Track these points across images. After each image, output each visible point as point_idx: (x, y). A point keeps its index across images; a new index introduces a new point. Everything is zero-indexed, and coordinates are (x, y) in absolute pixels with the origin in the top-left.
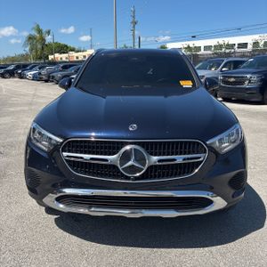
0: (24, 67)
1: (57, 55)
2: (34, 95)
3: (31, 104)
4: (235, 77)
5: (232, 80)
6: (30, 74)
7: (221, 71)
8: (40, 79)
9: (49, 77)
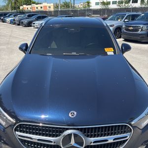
0: (5, 15)
1: (25, 6)
2: (10, 36)
3: (8, 44)
4: (133, 27)
5: (131, 28)
6: (8, 20)
7: (124, 21)
8: (15, 24)
9: (20, 22)
